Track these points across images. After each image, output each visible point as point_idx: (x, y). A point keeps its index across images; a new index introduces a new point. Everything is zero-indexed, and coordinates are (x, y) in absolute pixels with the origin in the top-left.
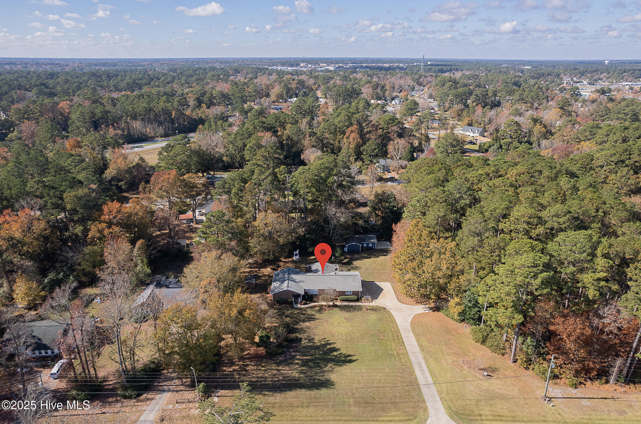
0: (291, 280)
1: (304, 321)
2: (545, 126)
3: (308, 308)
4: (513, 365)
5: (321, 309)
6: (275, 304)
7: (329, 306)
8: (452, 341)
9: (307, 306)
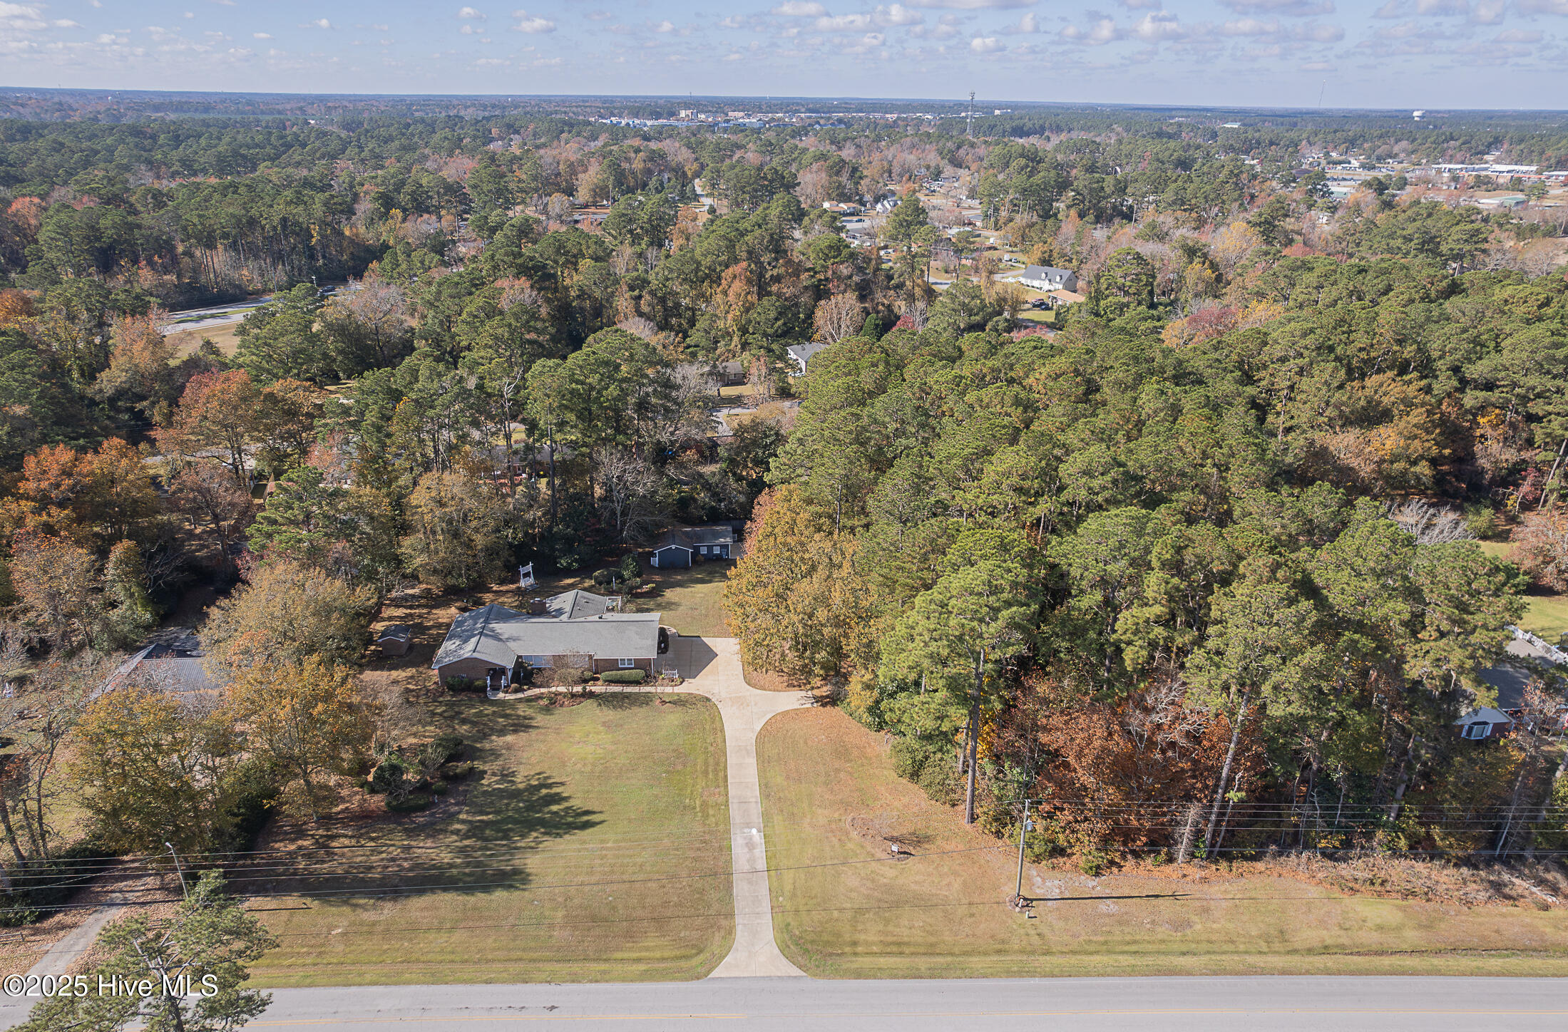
0: (487, 635)
1: (502, 732)
2: (1214, 266)
3: (520, 700)
4: (968, 827)
5: (554, 701)
6: (442, 694)
7: (573, 696)
8: (842, 775)
9: (520, 695)
